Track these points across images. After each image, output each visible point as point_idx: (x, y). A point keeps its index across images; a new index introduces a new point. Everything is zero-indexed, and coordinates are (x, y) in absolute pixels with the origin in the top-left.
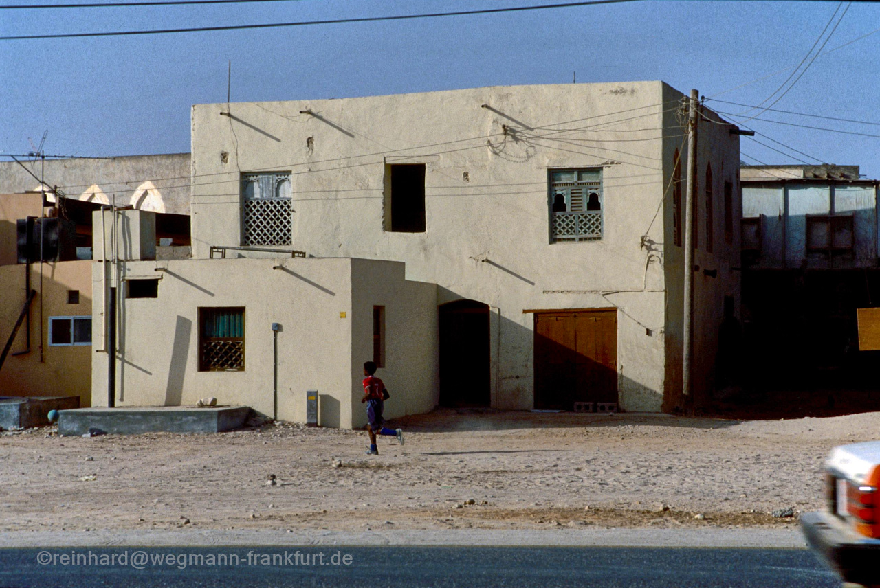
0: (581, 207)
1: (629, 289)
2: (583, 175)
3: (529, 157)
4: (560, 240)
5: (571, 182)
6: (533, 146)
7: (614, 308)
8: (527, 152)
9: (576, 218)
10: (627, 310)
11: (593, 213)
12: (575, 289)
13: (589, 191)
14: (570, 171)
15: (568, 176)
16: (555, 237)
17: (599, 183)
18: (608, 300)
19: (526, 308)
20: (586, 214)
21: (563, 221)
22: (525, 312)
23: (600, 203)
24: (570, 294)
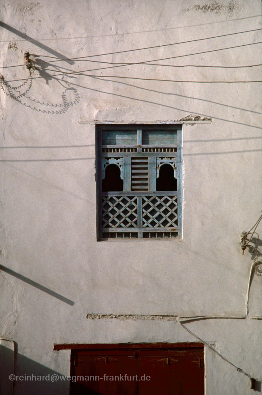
0: (147, 184)
1: (223, 315)
2: (150, 136)
3: (67, 105)
4: (113, 235)
5: (131, 146)
6: (73, 89)
7: (198, 343)
8: (64, 97)
9: (139, 202)
10: (219, 347)
11: (166, 194)
12: (137, 312)
13: (159, 161)
14: (130, 129)
15: (126, 137)
16: (105, 230)
17: (176, 149)
18: (188, 331)
19: (59, 342)
20: (154, 196)
21: (119, 206)
22: (58, 347)
23: (176, 180)
24: (130, 321)
